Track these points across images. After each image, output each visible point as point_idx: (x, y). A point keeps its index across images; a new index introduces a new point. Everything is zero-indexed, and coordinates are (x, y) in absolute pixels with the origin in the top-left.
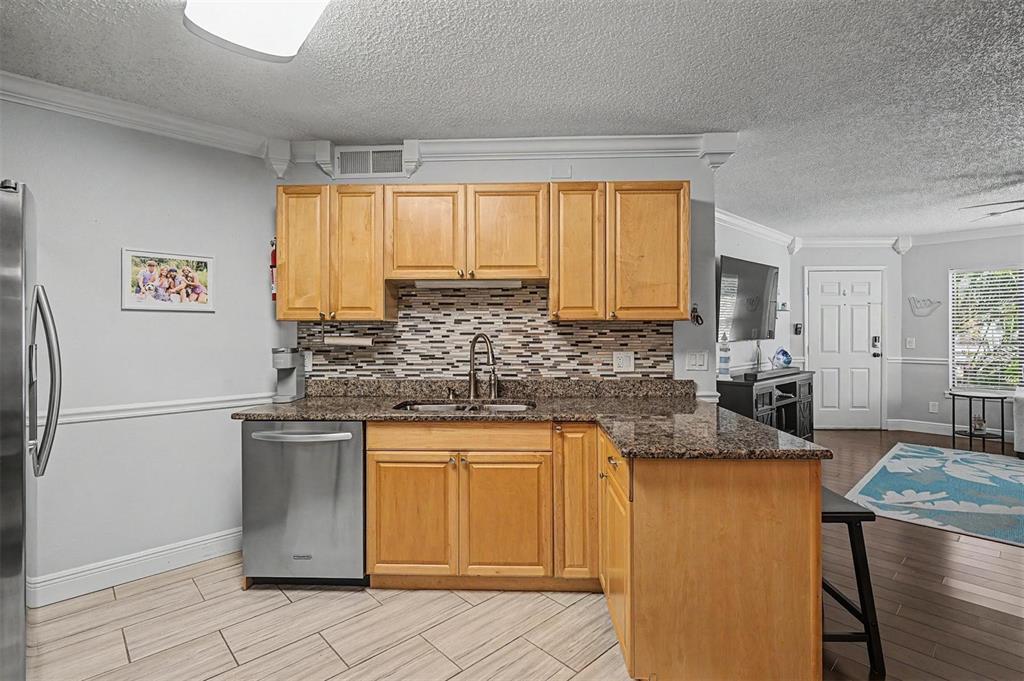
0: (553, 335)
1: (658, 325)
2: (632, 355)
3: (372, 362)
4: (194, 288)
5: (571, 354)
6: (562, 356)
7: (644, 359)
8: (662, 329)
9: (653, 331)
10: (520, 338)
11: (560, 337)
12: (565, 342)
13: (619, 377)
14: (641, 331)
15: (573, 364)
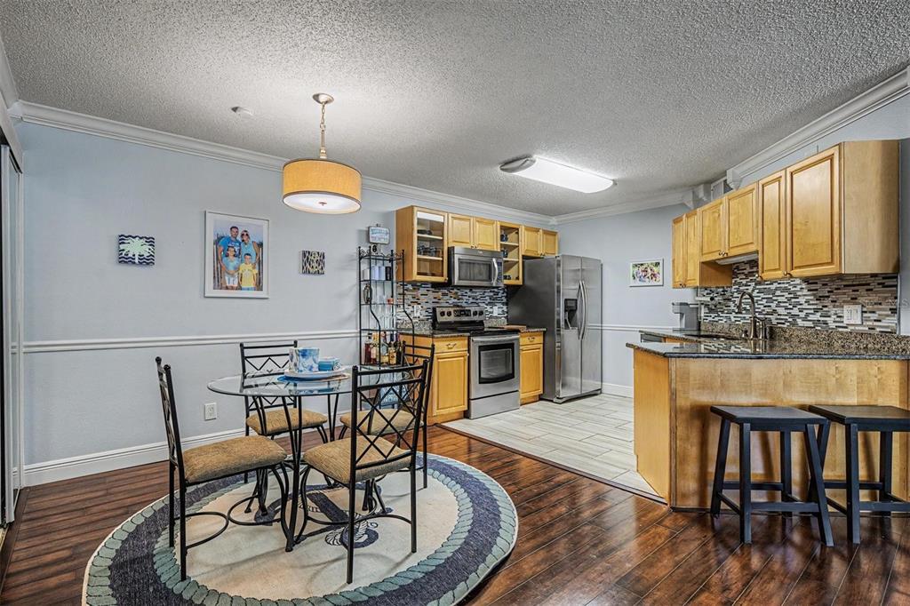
0: (805, 292)
1: (884, 278)
2: (859, 308)
3: (722, 312)
4: (654, 275)
5: (815, 307)
6: (810, 309)
7: (871, 312)
8: (888, 282)
9: (879, 284)
10: (786, 294)
11: (809, 293)
12: (812, 298)
13: (851, 328)
14: (869, 284)
15: (817, 317)
